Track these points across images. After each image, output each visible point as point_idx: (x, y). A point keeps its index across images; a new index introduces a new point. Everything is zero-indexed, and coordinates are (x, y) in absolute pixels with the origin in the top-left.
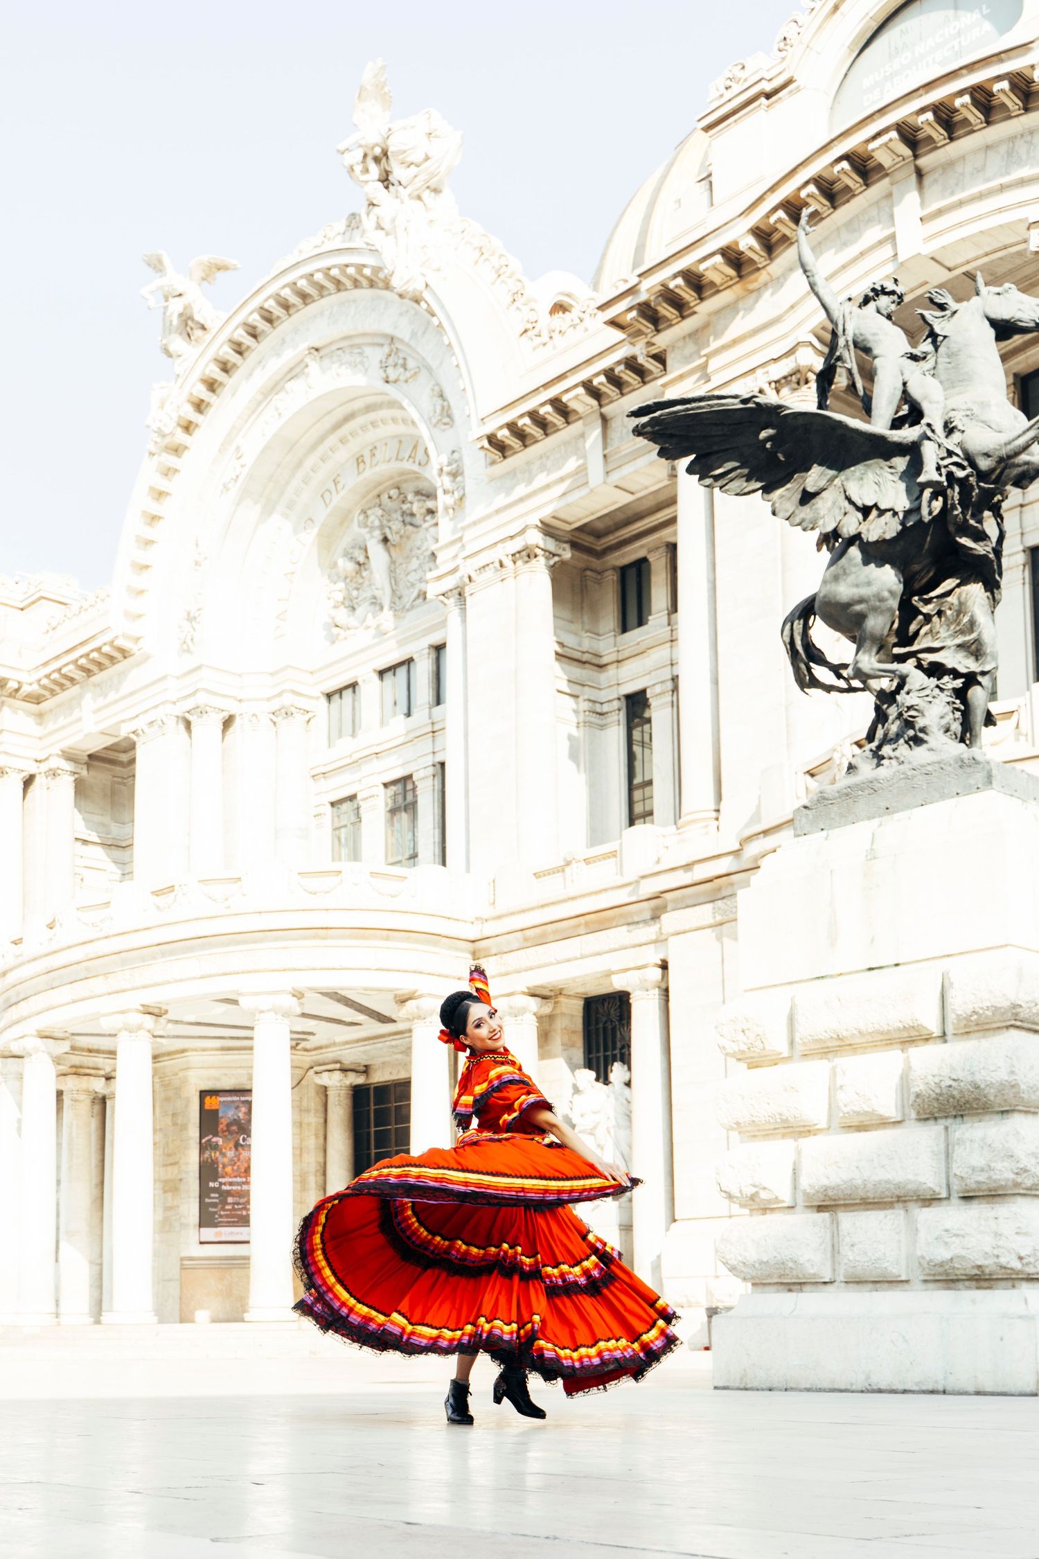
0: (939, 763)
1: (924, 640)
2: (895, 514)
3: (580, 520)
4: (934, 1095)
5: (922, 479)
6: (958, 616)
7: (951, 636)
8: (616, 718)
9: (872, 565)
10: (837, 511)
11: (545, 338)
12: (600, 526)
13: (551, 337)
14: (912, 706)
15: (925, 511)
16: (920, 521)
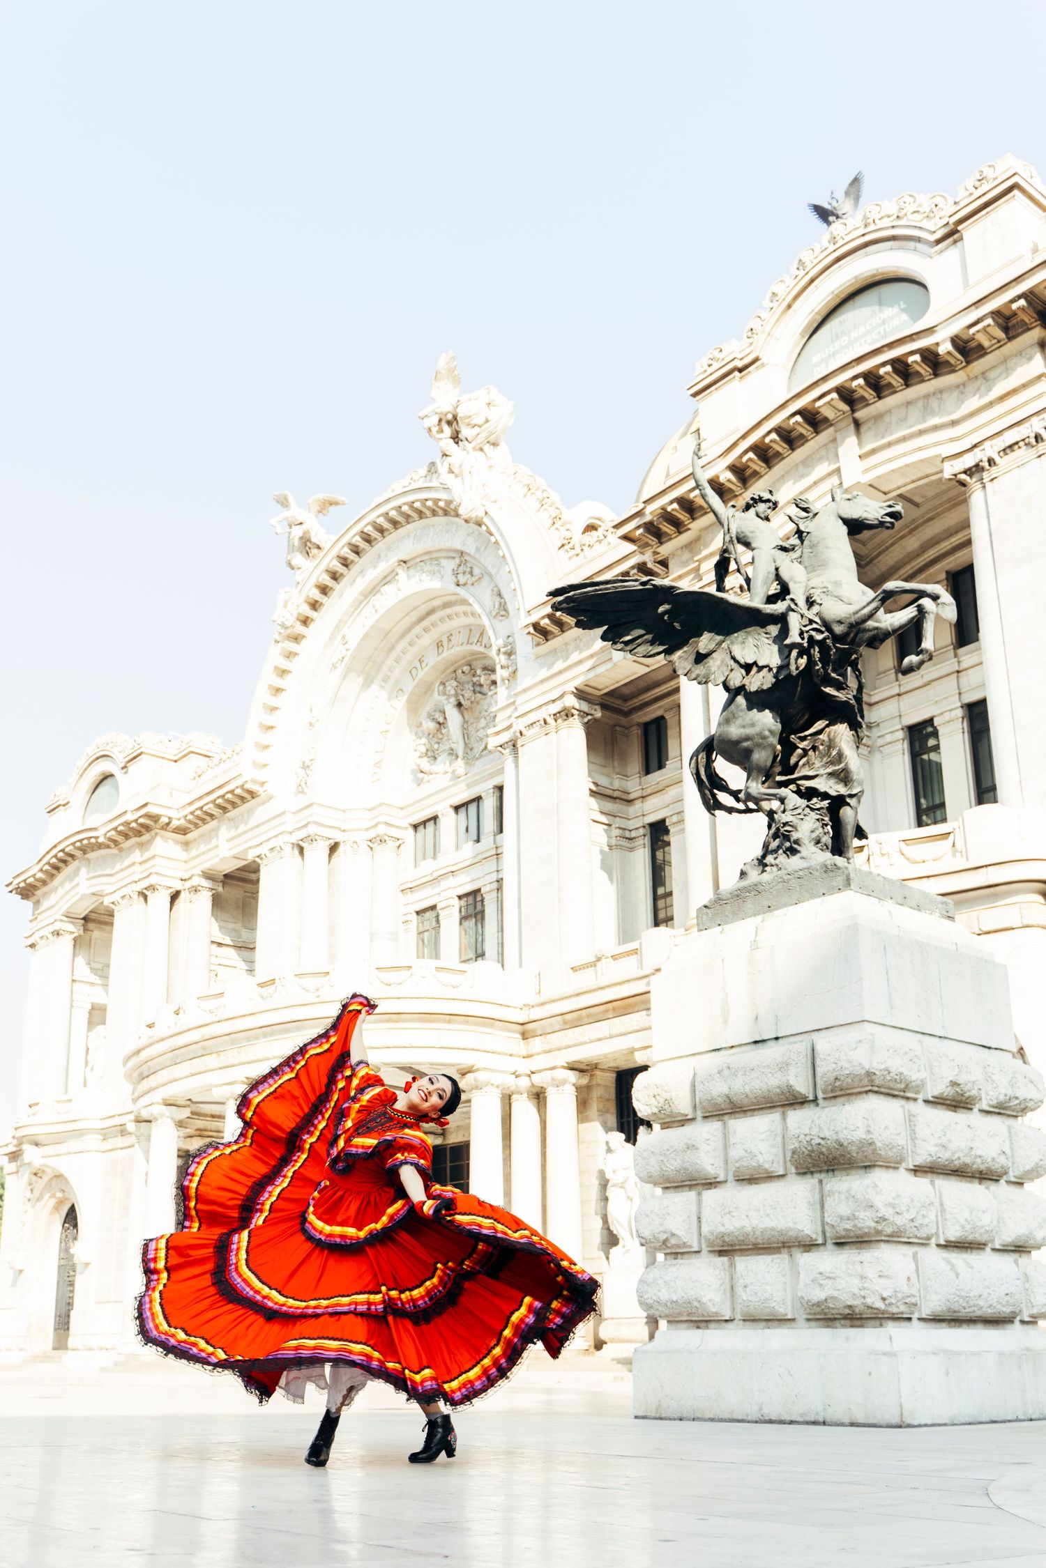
0: (808, 868)
1: (803, 770)
2: (771, 669)
3: (607, 687)
4: (807, 1152)
5: (788, 642)
6: (829, 750)
7: (823, 766)
9: (755, 710)
11: (578, 550)
12: (626, 691)
13: (582, 550)
14: (787, 822)
15: (793, 667)
16: (790, 675)
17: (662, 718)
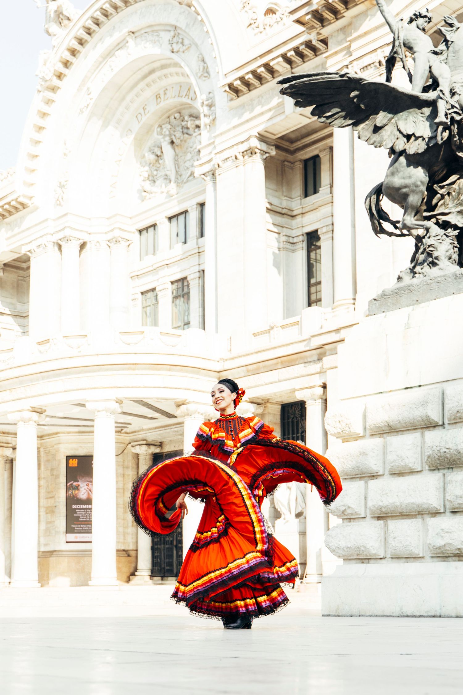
0: (444, 276)
1: (441, 209)
2: (424, 139)
3: (280, 133)
4: (437, 457)
5: (437, 120)
6: (458, 195)
7: (454, 206)
8: (301, 246)
9: (412, 167)
10: (393, 137)
11: (261, 29)
12: (293, 136)
13: (264, 28)
14: (431, 245)
15: (439, 138)
16: (437, 144)
17: (317, 156)
